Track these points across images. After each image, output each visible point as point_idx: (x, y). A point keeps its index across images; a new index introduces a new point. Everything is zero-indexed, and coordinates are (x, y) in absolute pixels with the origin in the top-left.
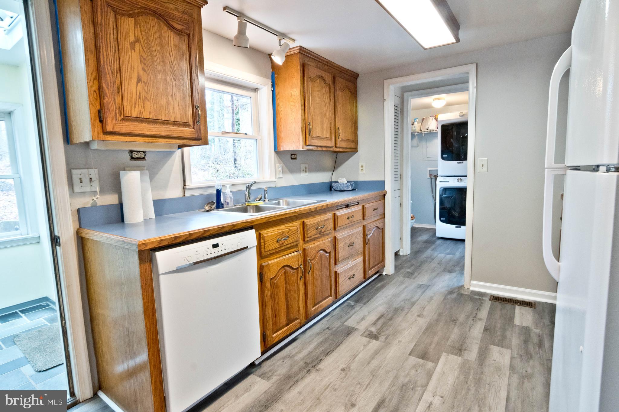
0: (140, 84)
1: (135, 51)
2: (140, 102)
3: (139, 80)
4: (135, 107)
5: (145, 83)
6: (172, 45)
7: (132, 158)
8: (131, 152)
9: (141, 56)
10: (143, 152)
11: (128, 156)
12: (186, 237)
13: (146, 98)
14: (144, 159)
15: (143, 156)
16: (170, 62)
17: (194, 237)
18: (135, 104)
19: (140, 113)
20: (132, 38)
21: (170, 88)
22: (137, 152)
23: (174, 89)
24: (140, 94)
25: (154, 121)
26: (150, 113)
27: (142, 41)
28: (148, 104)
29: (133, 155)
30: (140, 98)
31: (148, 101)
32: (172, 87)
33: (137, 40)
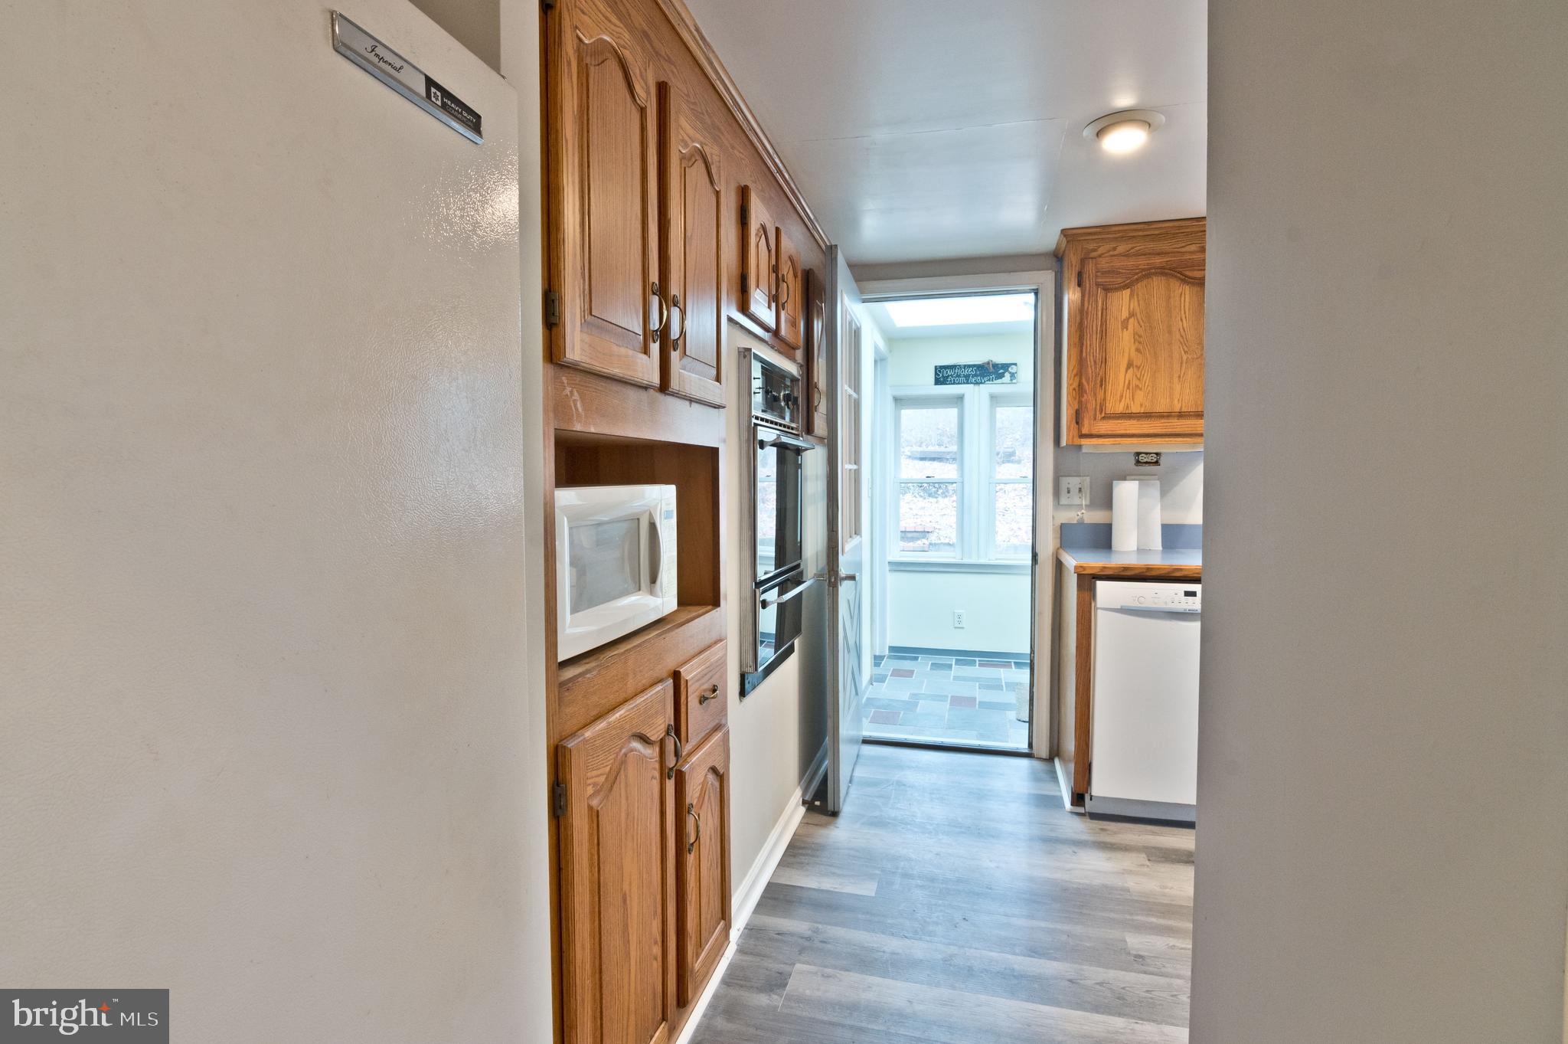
0: (1130, 371)
1: (1127, 330)
2: (1128, 396)
3: (1130, 365)
4: (1120, 401)
5: (1138, 368)
6: (1187, 304)
7: (1138, 463)
8: (1138, 454)
9: (1135, 334)
10: (1157, 454)
11: (1133, 461)
12: (1141, 571)
13: (1137, 386)
14: (1157, 463)
15: (1155, 460)
16: (1182, 330)
17: (1154, 573)
18: (1122, 396)
19: (1128, 407)
20: (1125, 314)
21: (1176, 366)
22: (1146, 453)
23: (1184, 368)
24: (1129, 383)
25: (1147, 416)
26: (1141, 405)
27: (1138, 314)
28: (1140, 396)
29: (1140, 458)
30: (1128, 388)
31: (1141, 389)
32: (1182, 363)
33: (1132, 315)
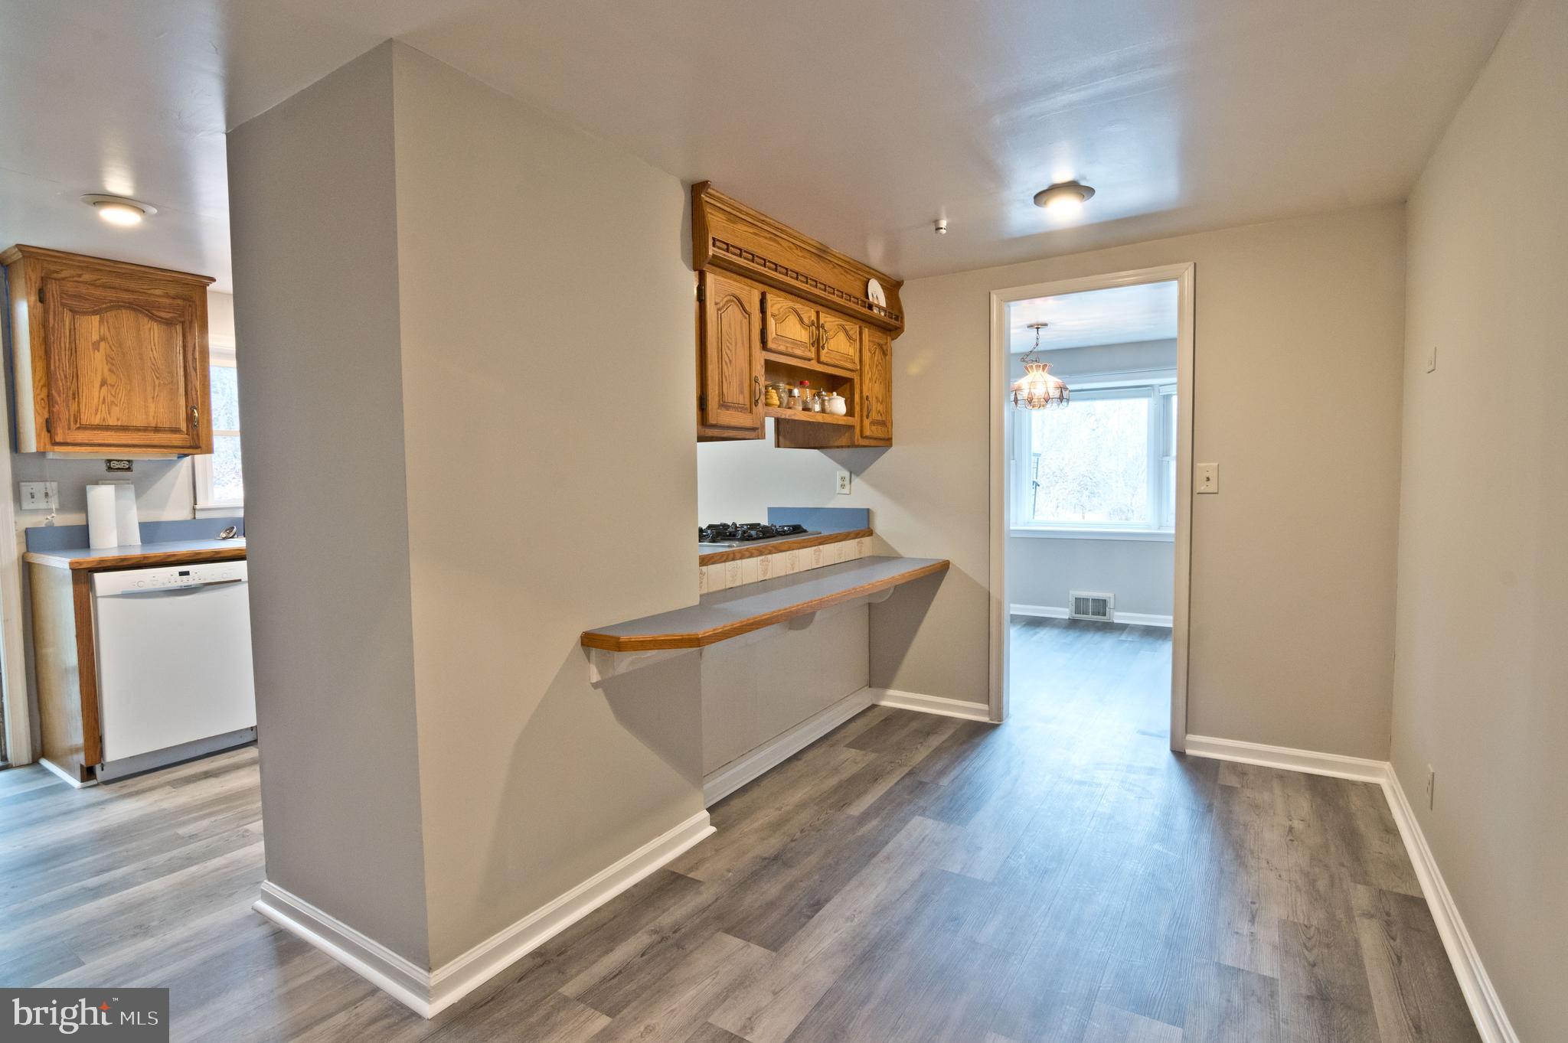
0: (104, 389)
1: (98, 351)
2: (103, 409)
3: (103, 383)
4: (96, 414)
5: (113, 386)
6: (156, 339)
7: (110, 469)
8: (109, 461)
9: (107, 356)
10: (129, 461)
11: (104, 467)
12: (138, 560)
13: (113, 402)
14: (129, 469)
15: (127, 466)
16: (152, 358)
17: (150, 561)
18: (97, 410)
19: (104, 420)
20: (95, 337)
21: (149, 389)
22: (118, 461)
23: (156, 391)
24: (104, 399)
25: (124, 429)
26: (118, 420)
27: (109, 339)
28: (116, 411)
29: (112, 465)
30: (104, 402)
31: (116, 405)
32: (154, 387)
33: (103, 339)
